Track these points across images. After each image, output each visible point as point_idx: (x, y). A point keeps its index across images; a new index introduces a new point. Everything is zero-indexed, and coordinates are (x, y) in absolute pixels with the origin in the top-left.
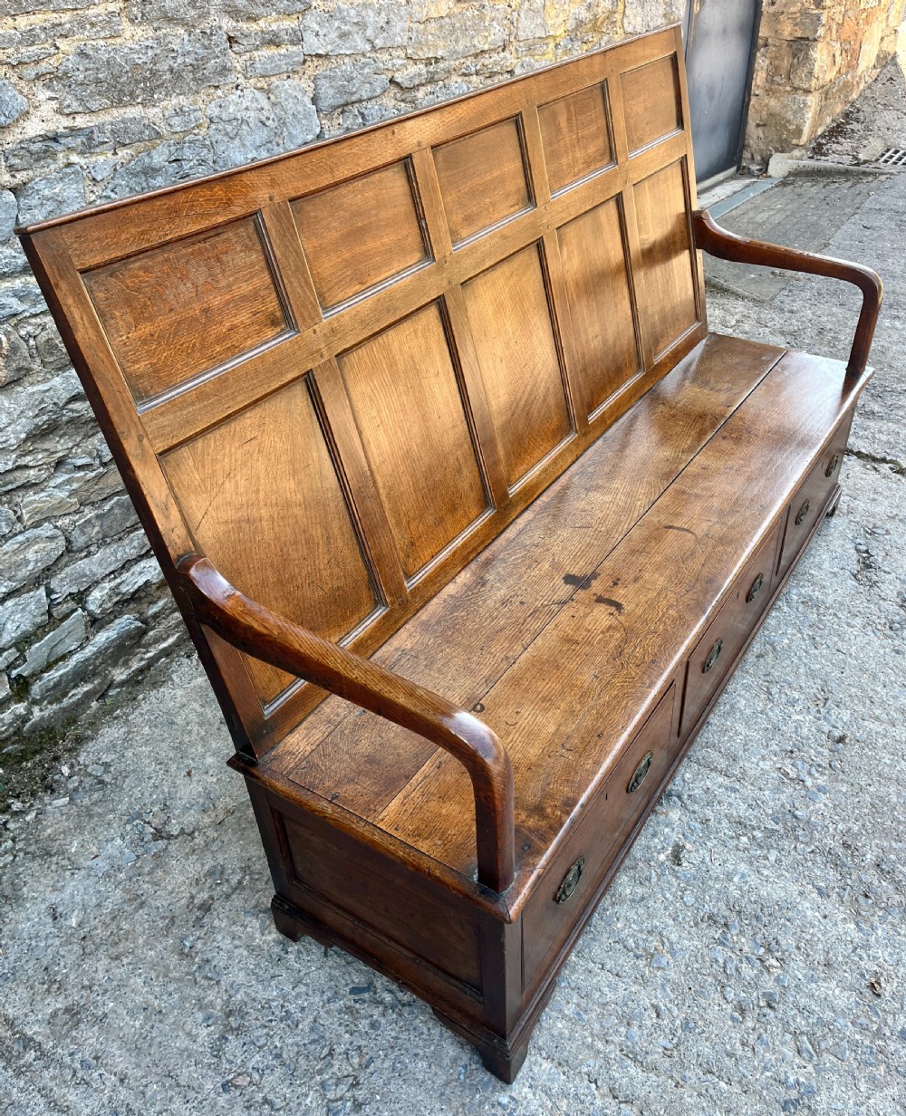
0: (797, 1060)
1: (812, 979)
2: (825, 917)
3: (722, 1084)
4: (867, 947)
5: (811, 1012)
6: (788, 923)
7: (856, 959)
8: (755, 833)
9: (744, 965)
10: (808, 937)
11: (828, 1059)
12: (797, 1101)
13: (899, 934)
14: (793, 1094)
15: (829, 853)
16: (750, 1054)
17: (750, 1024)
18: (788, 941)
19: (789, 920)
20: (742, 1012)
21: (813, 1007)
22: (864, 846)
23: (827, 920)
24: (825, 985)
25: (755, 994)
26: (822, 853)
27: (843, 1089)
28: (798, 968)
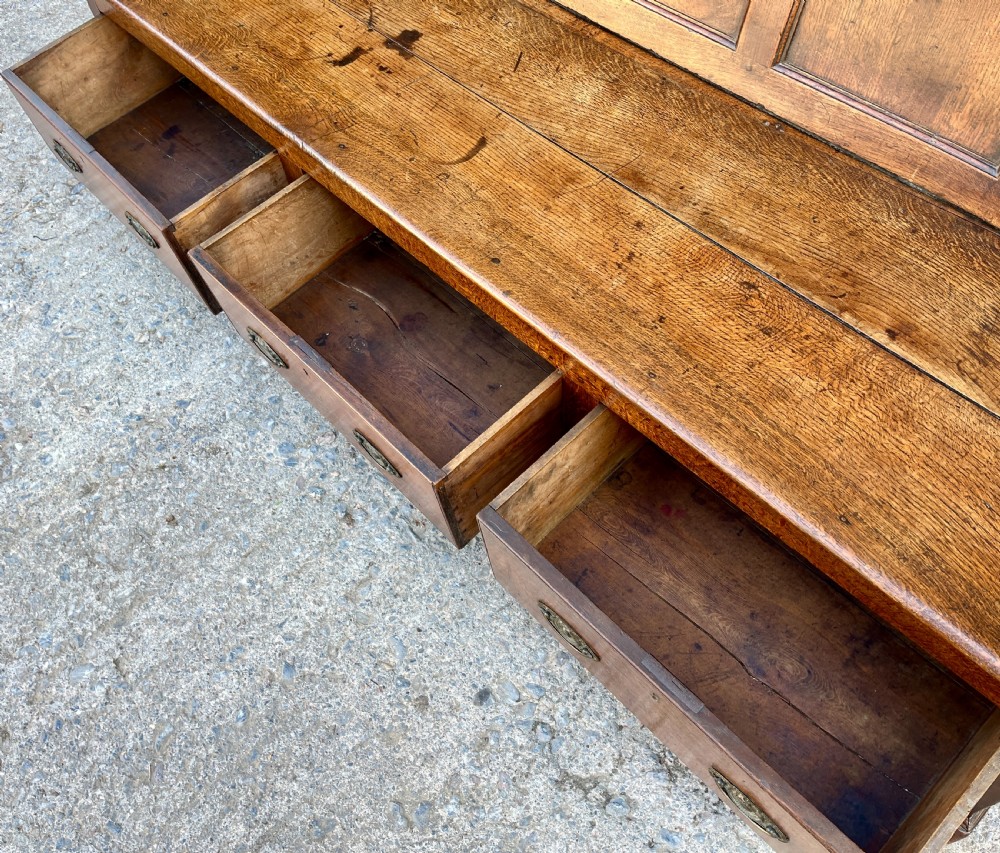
0: (69, 324)
1: (116, 359)
2: (158, 394)
3: (84, 274)
4: (116, 414)
5: (94, 346)
6: (169, 362)
7: (111, 400)
8: (268, 376)
9: (155, 318)
10: (149, 372)
11: (58, 344)
12: (45, 314)
13: (111, 447)
14: (51, 313)
15: (216, 430)
16: (92, 296)
17: (111, 304)
18: (155, 355)
19: (171, 364)
20: (123, 304)
21: (96, 350)
22: (207, 466)
23: (154, 394)
24: (106, 367)
25: (130, 316)
26: (219, 423)
27: (31, 345)
28: (129, 352)
